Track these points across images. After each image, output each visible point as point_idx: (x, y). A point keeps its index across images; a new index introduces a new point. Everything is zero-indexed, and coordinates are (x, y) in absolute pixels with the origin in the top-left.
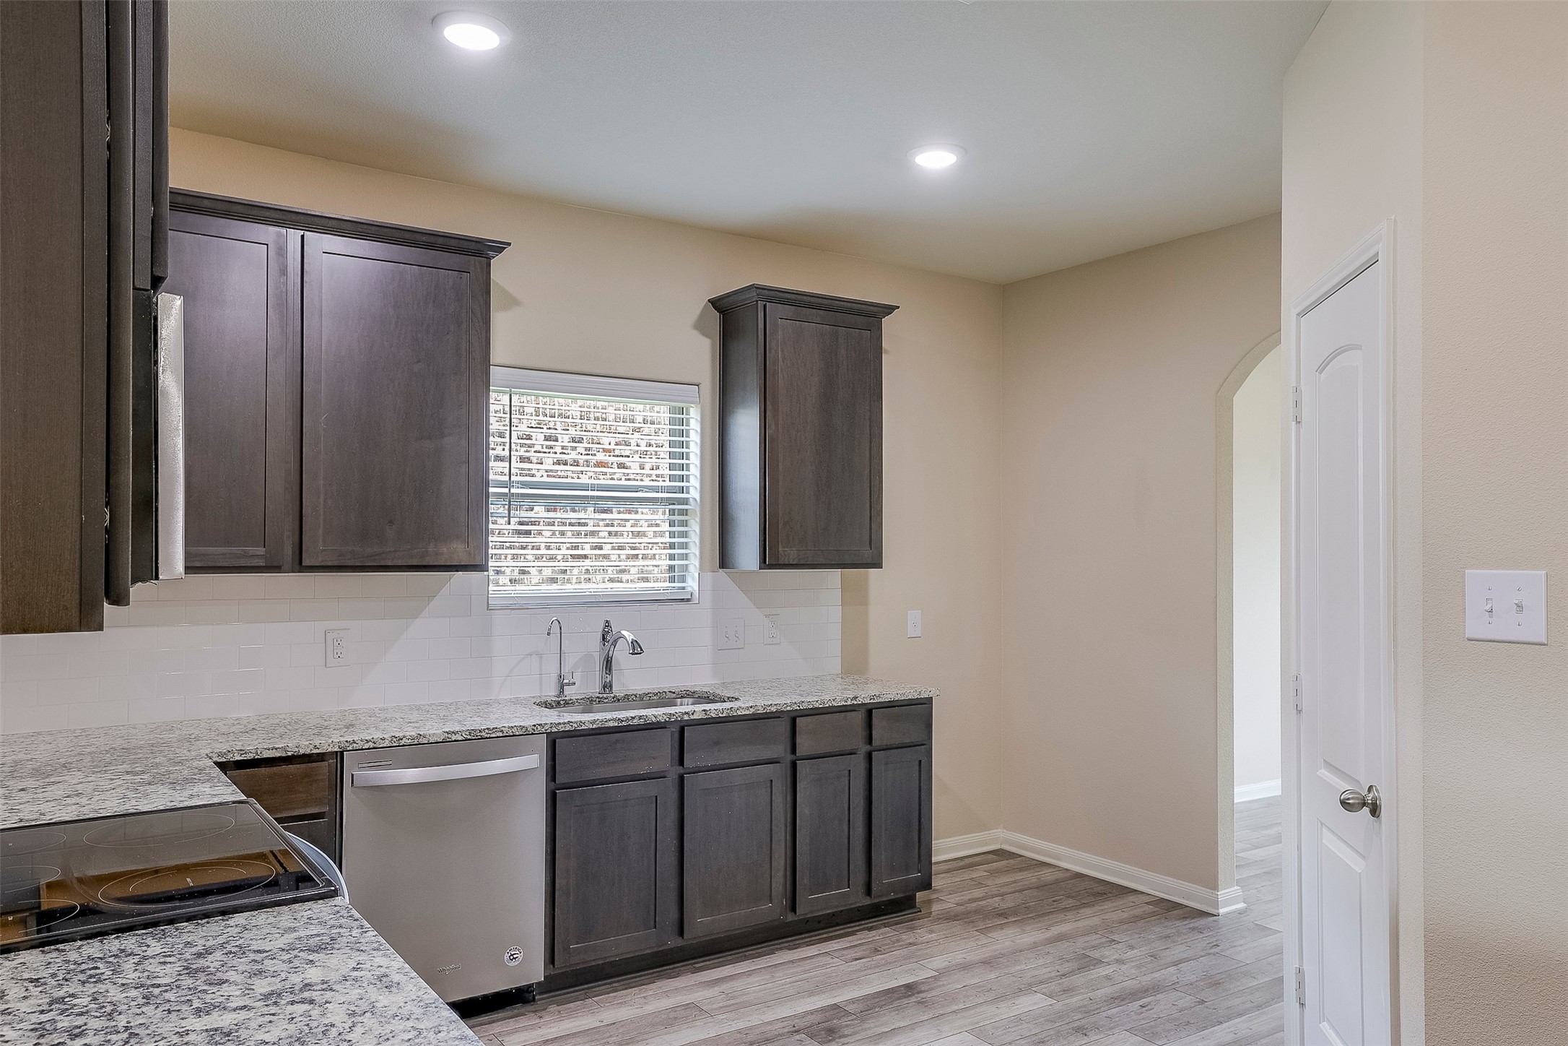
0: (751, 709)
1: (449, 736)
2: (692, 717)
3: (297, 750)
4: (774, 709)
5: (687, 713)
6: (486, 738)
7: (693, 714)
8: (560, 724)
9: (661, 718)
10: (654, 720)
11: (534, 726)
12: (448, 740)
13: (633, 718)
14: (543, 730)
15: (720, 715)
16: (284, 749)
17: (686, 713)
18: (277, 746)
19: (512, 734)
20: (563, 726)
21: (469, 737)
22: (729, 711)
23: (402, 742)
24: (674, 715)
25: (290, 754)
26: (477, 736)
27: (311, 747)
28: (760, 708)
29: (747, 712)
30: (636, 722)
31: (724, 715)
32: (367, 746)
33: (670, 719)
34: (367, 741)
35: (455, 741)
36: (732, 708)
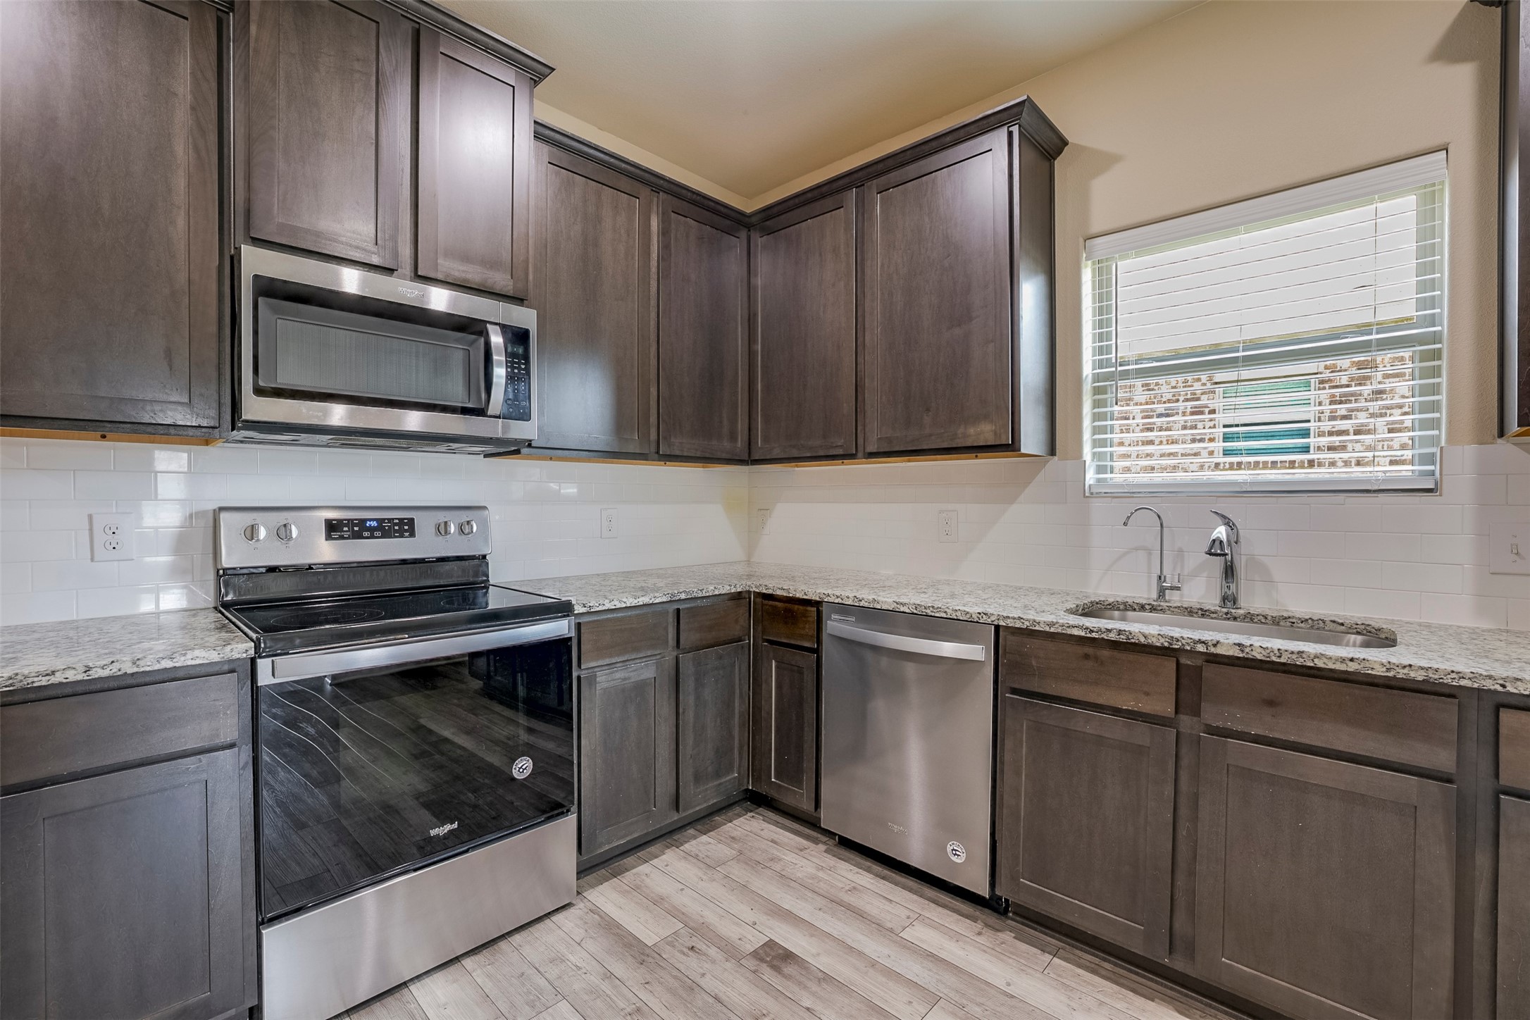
0: (1350, 664)
1: (898, 606)
2: (1213, 650)
3: (794, 593)
4: (1420, 676)
5: (1203, 642)
6: (931, 616)
7: (1215, 645)
8: (1008, 617)
9: (1154, 640)
10: (1142, 640)
11: (980, 613)
12: (897, 610)
13: (1109, 631)
14: (989, 620)
15: (1274, 659)
16: (788, 590)
17: (1200, 642)
18: (784, 588)
19: (956, 618)
20: (1012, 620)
21: (915, 611)
22: (1294, 657)
23: (862, 604)
24: (1178, 640)
25: (791, 595)
26: (922, 612)
27: (803, 593)
28: (1377, 666)
29: (1342, 667)
30: (1112, 636)
31: (1282, 660)
32: (836, 601)
33: (1171, 645)
34: (838, 597)
35: (903, 612)
36: (1303, 652)
